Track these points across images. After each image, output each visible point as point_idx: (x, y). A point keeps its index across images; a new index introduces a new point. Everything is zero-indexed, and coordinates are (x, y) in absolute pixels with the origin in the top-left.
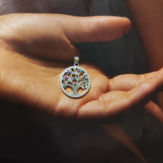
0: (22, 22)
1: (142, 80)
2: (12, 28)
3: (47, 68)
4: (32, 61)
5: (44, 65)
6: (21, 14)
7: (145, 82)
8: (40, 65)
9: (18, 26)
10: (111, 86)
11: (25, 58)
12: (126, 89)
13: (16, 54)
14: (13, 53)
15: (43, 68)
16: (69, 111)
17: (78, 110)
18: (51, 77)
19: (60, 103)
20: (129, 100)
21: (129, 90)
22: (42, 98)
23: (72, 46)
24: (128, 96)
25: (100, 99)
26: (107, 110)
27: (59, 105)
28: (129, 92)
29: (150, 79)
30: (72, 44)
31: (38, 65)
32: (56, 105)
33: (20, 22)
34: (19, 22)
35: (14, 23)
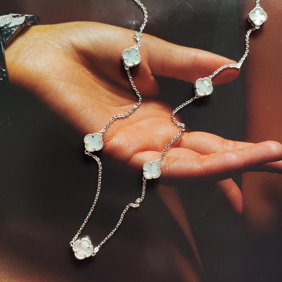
0: (102, 34)
1: (229, 148)
2: (88, 38)
3: (113, 94)
4: (98, 81)
5: (110, 90)
6: (104, 25)
7: (233, 152)
8: (106, 89)
9: (96, 37)
10: (184, 141)
11: (91, 76)
12: (202, 152)
13: (84, 69)
14: (81, 66)
15: (108, 93)
16: (121, 152)
17: (133, 155)
18: (113, 106)
19: (114, 140)
20: (201, 166)
21: (206, 154)
23: (152, 78)
24: (201, 161)
26: (169, 169)
27: (112, 142)
28: (205, 156)
29: (241, 150)
30: (152, 75)
31: (104, 87)
32: (109, 140)
33: (100, 33)
34: (98, 33)
35: (92, 33)
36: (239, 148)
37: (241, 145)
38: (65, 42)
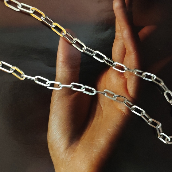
0: (55, 130)
1: (120, 35)
2: (60, 139)
3: (96, 116)
4: (89, 127)
6: (49, 130)
7: (122, 33)
8: (93, 121)
12: (124, 52)
15: (95, 119)
18: (103, 114)
19: (124, 110)
20: (133, 53)
21: (126, 50)
22: (117, 124)
25: (127, 78)
32: (124, 113)
34: (55, 133)
35: (56, 137)
36: (119, 28)
37: (118, 27)
38: (65, 155)
